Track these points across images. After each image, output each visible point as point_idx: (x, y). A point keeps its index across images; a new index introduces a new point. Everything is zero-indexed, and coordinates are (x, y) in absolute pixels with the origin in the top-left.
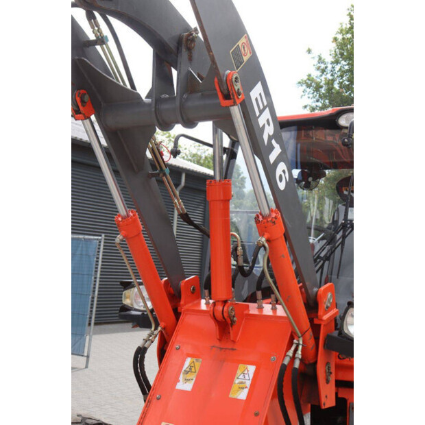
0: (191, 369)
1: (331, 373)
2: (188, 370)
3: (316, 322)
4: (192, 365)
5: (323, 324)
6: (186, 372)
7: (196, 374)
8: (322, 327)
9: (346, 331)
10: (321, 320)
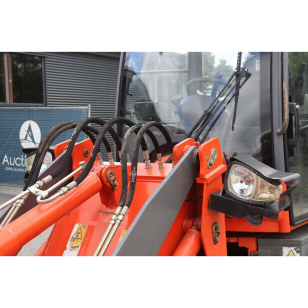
0: (77, 236)
1: (219, 233)
2: (75, 236)
3: (199, 181)
4: (79, 231)
5: (205, 183)
6: (74, 239)
7: (82, 241)
8: (205, 186)
9: (230, 190)
10: (204, 179)
